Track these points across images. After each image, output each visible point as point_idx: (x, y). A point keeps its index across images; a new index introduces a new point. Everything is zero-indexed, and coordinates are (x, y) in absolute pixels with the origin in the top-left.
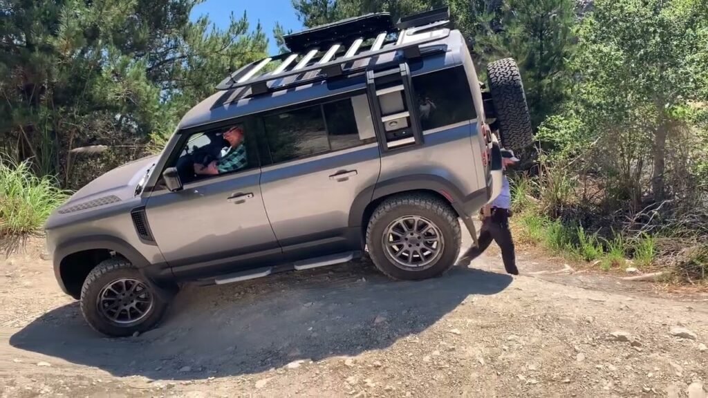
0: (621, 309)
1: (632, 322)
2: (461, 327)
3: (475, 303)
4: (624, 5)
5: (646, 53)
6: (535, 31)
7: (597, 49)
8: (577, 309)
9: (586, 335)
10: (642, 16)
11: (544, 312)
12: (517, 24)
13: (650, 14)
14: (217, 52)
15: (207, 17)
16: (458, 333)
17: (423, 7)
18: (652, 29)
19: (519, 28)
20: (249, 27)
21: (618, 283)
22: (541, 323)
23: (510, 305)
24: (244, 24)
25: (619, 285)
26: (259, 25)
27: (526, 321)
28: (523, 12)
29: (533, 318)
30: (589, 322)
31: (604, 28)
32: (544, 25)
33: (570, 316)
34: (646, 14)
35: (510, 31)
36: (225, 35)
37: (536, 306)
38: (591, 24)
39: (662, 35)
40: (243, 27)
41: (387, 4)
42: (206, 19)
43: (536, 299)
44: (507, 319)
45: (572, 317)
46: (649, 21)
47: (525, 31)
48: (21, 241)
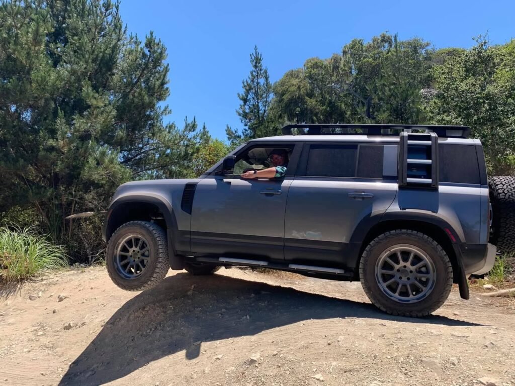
0: (487, 346)
1: (500, 362)
2: (324, 372)
3: (340, 343)
4: (458, 86)
5: (478, 119)
6: (397, 114)
7: (440, 118)
8: (441, 348)
9: (452, 381)
10: (473, 93)
11: (407, 351)
12: (384, 112)
13: (479, 90)
14: (176, 144)
15: (173, 124)
16: (322, 379)
17: (323, 108)
18: (481, 100)
19: (386, 114)
20: (198, 127)
21: (478, 299)
22: (404, 365)
23: (374, 345)
24: (194, 124)
25: (480, 301)
26: (204, 126)
27: (390, 363)
28: (387, 103)
29: (396, 359)
30: (454, 364)
31: (445, 105)
32: (403, 110)
33: (433, 357)
34: (476, 90)
35: (379, 116)
36: (181, 133)
37: (399, 344)
38: (435, 103)
39: (490, 104)
40: (193, 127)
41: (299, 109)
42: (172, 126)
43: (399, 336)
44: (371, 362)
45: (436, 358)
46: (478, 95)
47: (390, 115)
48: (19, 286)
